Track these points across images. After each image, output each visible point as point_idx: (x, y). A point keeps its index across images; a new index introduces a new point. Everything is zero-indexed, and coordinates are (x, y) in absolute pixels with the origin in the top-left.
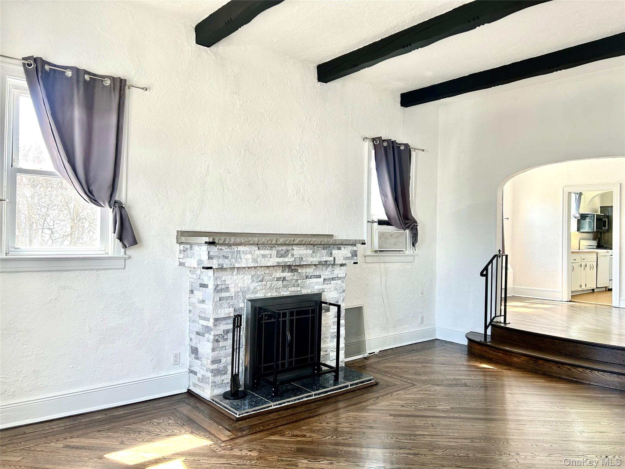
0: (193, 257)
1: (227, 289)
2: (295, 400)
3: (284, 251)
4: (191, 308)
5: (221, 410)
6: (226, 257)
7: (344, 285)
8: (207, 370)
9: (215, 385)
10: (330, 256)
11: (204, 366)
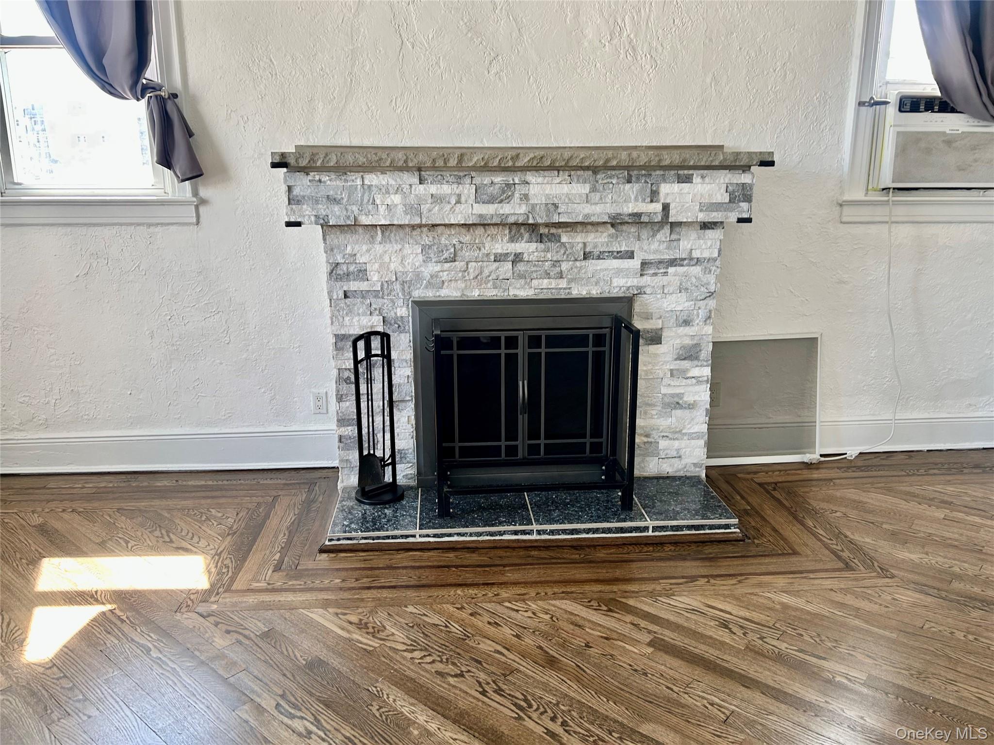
1: (362, 274)
3: (497, 186)
6: (332, 200)
7: (711, 278)
9: (349, 467)
10: (649, 199)
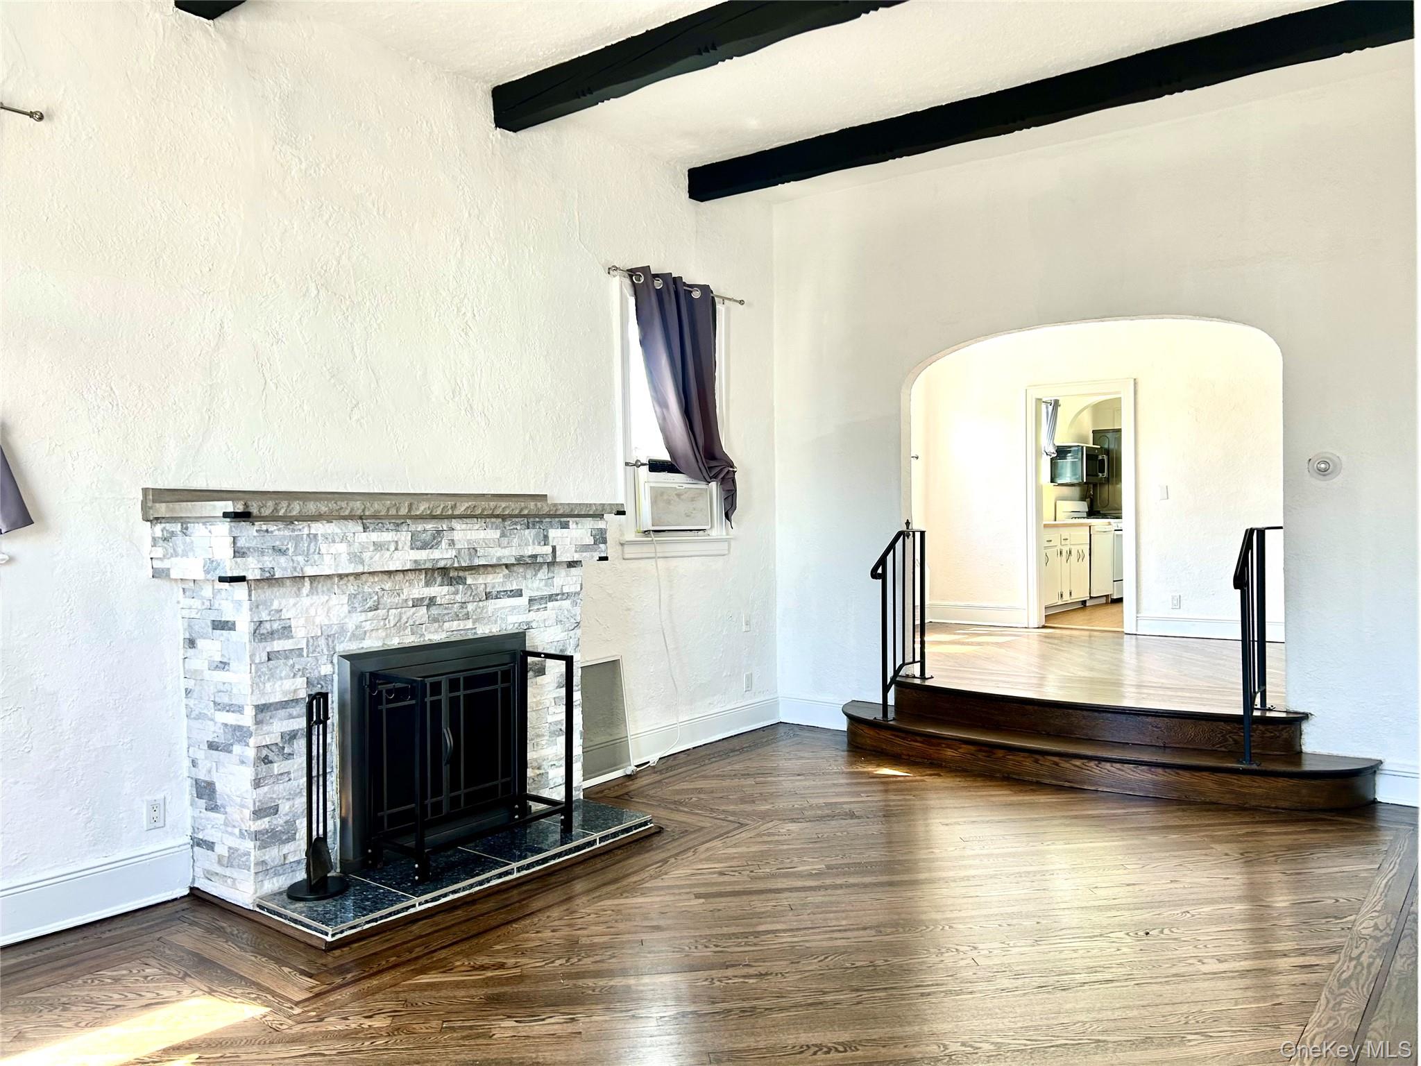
0: (190, 554)
1: (286, 631)
2: (471, 886)
3: (429, 533)
4: (191, 684)
5: (284, 930)
6: (283, 552)
7: (577, 610)
8: (242, 835)
9: (264, 869)
10: (543, 543)
11: (234, 826)
